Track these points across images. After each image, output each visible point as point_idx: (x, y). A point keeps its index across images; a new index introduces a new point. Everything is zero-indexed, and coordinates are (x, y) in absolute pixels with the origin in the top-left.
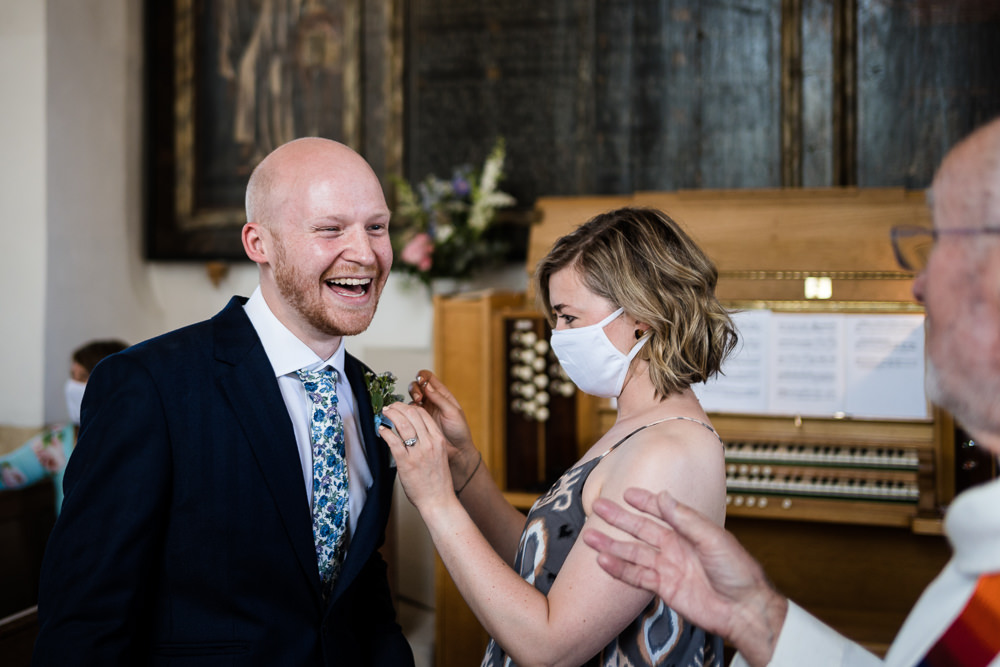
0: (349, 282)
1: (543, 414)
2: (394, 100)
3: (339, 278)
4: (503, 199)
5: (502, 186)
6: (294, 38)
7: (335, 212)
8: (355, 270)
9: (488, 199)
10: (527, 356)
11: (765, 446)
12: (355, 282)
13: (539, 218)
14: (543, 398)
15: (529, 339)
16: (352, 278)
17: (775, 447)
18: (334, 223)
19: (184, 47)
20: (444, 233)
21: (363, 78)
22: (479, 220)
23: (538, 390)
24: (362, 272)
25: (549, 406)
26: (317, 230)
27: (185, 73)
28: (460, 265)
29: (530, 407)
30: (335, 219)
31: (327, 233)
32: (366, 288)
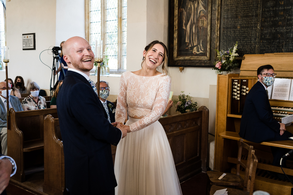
0: (87, 60)
1: (239, 99)
2: (217, 33)
3: (85, 60)
4: (237, 54)
5: (237, 52)
6: (198, 20)
7: (80, 47)
8: (87, 57)
9: (234, 54)
10: (236, 87)
11: (286, 108)
12: (88, 60)
13: (244, 58)
14: (239, 95)
15: (236, 83)
16: (87, 59)
17: (289, 108)
18: (80, 50)
19: (176, 23)
20: (224, 61)
21: (211, 29)
22: (231, 59)
23: (238, 94)
24: (89, 57)
25: (240, 97)
26: (78, 52)
27: (176, 28)
28: (226, 68)
29: (236, 97)
30: (81, 48)
31: (79, 52)
32: (90, 61)
